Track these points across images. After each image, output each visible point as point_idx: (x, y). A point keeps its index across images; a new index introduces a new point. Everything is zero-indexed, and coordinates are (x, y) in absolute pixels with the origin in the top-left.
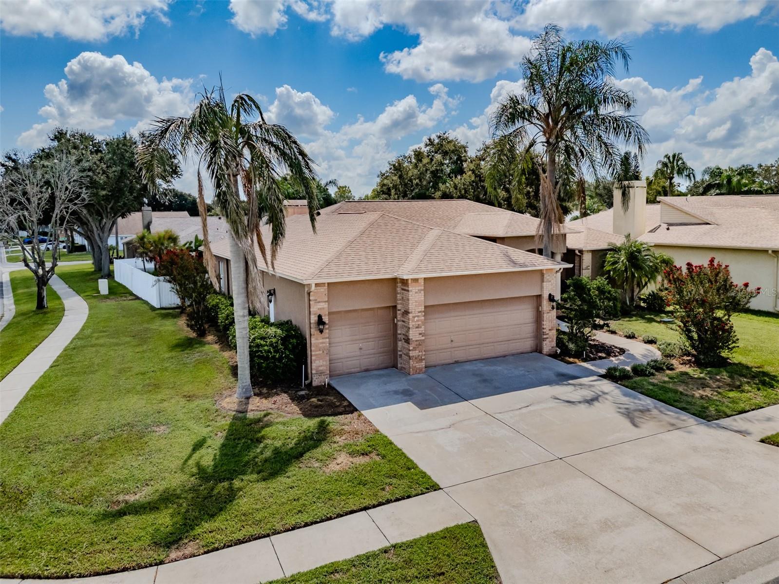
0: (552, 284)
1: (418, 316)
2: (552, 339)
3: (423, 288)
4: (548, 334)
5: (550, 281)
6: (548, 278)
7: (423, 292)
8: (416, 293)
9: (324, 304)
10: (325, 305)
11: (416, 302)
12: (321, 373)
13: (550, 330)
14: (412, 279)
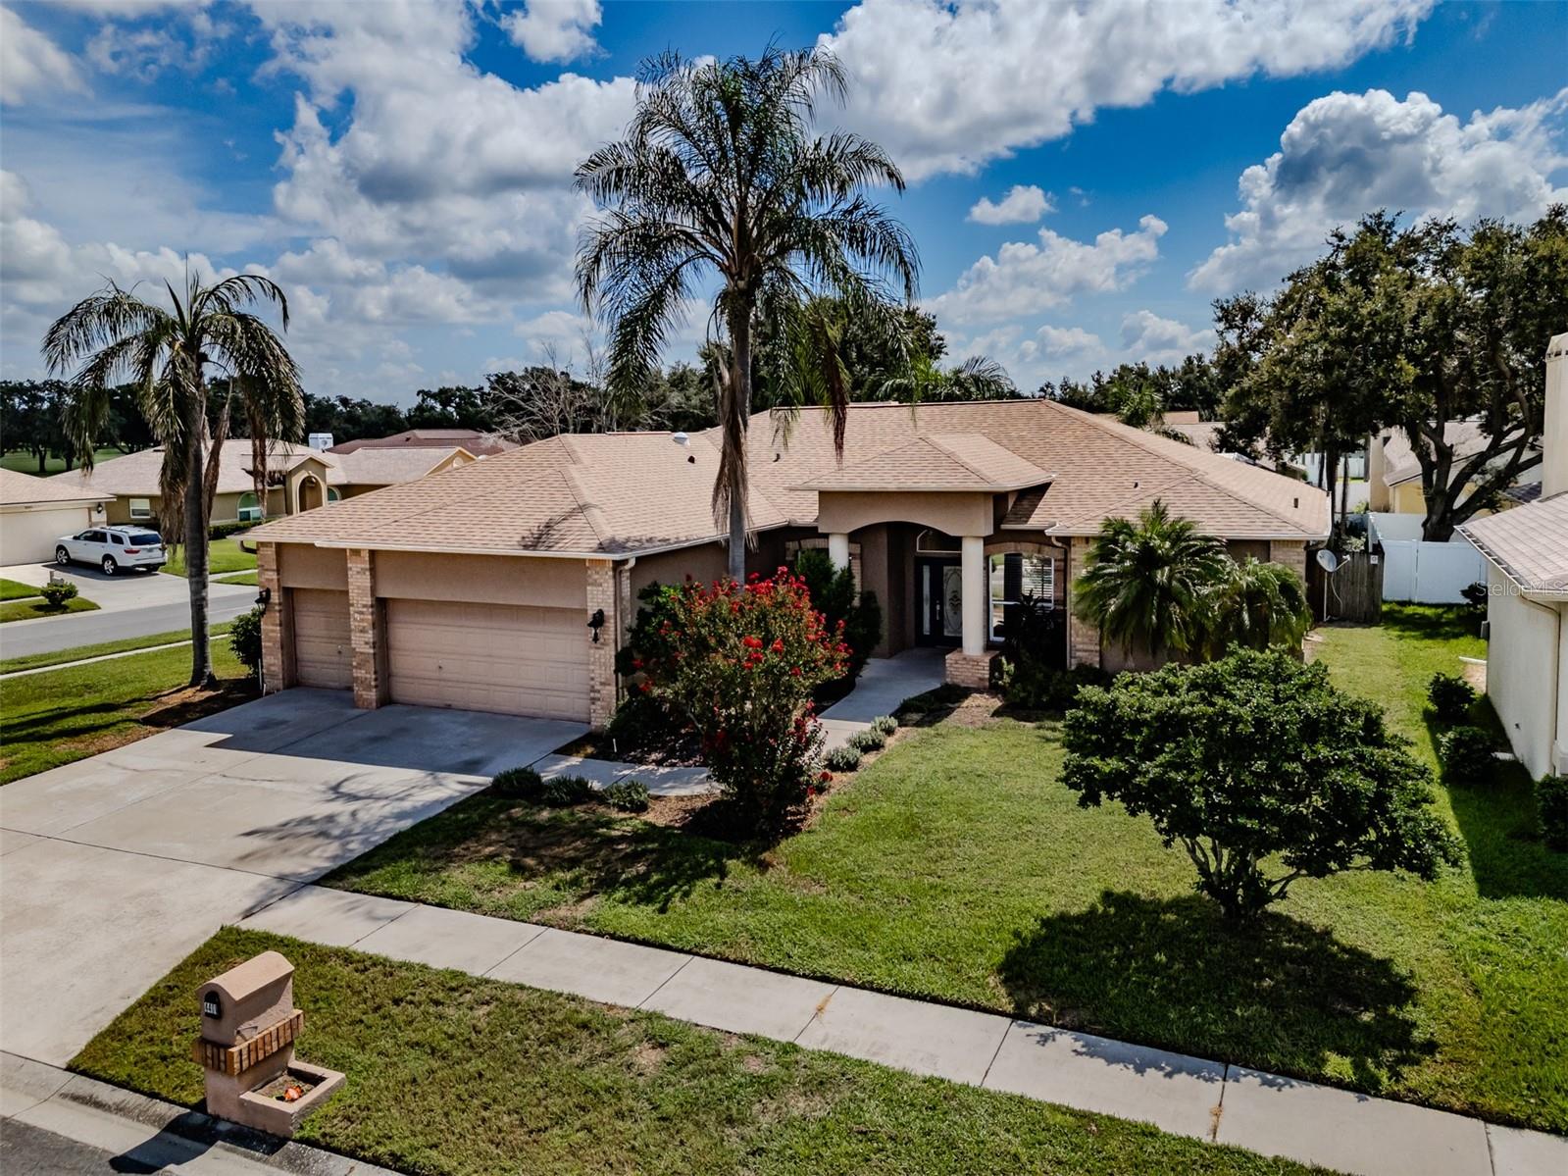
0: (603, 591)
1: (362, 613)
2: (609, 703)
3: (368, 566)
4: (599, 691)
5: (601, 585)
6: (596, 577)
7: (368, 573)
8: (358, 573)
9: (271, 573)
10: (274, 576)
11: (359, 588)
12: (273, 676)
13: (602, 684)
14: (351, 550)
